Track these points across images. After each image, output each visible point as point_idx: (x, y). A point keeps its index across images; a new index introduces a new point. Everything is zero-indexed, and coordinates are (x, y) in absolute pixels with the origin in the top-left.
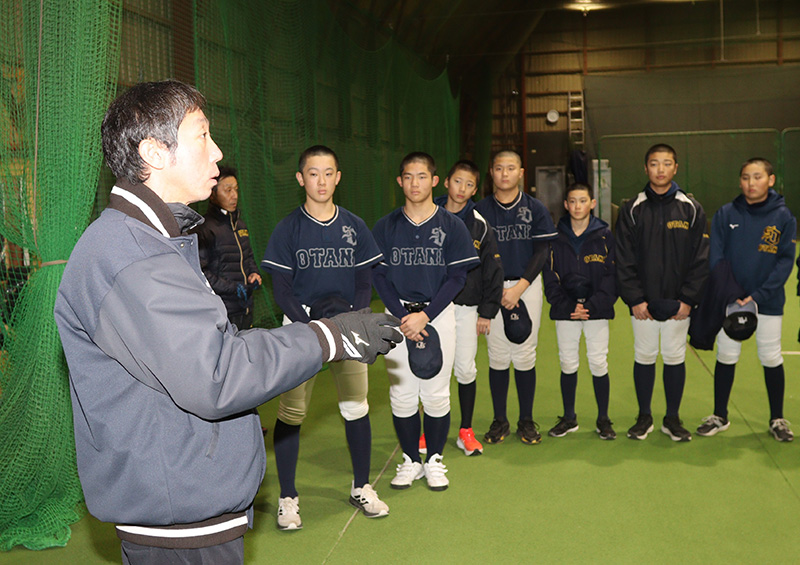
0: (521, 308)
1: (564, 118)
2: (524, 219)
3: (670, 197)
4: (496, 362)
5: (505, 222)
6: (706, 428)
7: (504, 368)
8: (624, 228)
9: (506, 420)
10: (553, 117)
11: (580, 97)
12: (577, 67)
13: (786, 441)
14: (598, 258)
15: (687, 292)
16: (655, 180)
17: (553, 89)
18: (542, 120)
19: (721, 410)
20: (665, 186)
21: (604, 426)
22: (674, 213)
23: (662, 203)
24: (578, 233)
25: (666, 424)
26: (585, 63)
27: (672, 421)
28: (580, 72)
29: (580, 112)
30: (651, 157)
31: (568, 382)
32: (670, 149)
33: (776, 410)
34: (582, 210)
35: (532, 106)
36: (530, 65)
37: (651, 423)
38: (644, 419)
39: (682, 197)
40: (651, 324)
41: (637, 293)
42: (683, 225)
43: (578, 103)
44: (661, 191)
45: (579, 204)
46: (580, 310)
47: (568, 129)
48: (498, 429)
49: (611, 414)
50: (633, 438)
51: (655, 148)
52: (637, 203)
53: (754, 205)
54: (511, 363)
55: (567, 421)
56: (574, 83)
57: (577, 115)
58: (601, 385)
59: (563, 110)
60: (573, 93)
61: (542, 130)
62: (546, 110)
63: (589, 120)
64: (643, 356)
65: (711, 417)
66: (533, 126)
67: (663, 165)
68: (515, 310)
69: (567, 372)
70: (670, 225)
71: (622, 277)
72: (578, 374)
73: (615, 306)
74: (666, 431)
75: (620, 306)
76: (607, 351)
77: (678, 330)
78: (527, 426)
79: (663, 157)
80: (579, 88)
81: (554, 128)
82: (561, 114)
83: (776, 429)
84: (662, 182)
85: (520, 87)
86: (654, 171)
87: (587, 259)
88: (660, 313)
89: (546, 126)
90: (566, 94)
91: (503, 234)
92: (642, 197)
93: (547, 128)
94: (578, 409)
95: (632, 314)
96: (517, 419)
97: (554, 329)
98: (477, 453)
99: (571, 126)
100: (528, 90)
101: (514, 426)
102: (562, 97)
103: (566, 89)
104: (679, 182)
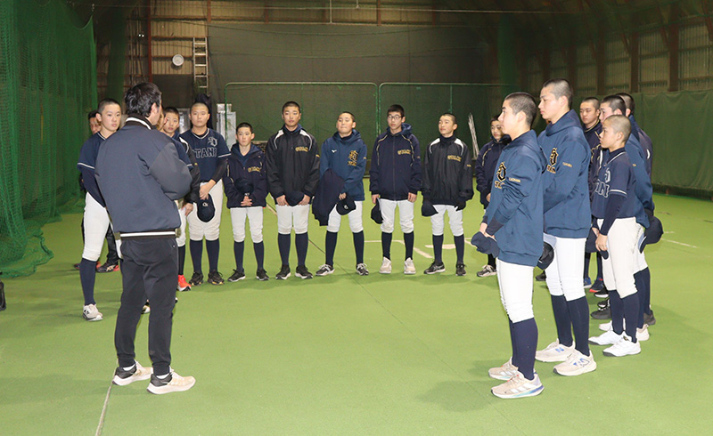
0: (209, 200)
1: (189, 63)
2: (212, 144)
3: (297, 133)
4: (195, 235)
5: (200, 146)
6: (322, 271)
7: (200, 239)
8: (270, 150)
9: (201, 273)
10: (178, 61)
11: (204, 44)
12: (201, 14)
13: (364, 274)
14: (256, 169)
15: (308, 189)
16: (288, 123)
17: (177, 34)
18: (168, 64)
19: (329, 261)
20: (293, 126)
21: (261, 273)
22: (299, 142)
23: (291, 136)
24: (244, 154)
25: (298, 270)
26: (209, 10)
27: (302, 269)
28: (204, 19)
29: (204, 57)
30: (286, 109)
31: (239, 248)
32: (297, 105)
33: (360, 259)
34: (247, 140)
35: (158, 49)
36: (155, 9)
37: (289, 271)
38: (285, 269)
39: (303, 133)
40: (287, 208)
41: (279, 190)
42: (305, 149)
43: (203, 50)
44: (291, 129)
45: (245, 136)
46: (247, 200)
47: (193, 74)
48: (197, 277)
49: (265, 266)
50: (280, 278)
51: (288, 104)
52: (278, 136)
53: (344, 138)
54: (204, 237)
55: (239, 273)
56: (198, 30)
57: (201, 60)
58: (259, 248)
59: (187, 55)
60: (197, 39)
61: (168, 73)
62: (171, 55)
63: (212, 65)
64: (284, 229)
65: (324, 265)
66: (159, 68)
67: (292, 114)
68: (206, 201)
69: (238, 241)
70: (297, 149)
71: (271, 180)
72: (245, 243)
73: (266, 199)
74: (298, 275)
75: (269, 198)
76: (262, 227)
77: (303, 212)
78: (214, 275)
79: (292, 109)
80: (203, 34)
81: (180, 72)
82: (185, 58)
83: (359, 269)
84: (292, 124)
85: (147, 30)
86: (287, 117)
87: (250, 170)
88: (292, 201)
89: (171, 69)
90: (191, 39)
91: (199, 153)
92: (281, 133)
93: (172, 72)
94: (245, 265)
95: (276, 203)
96: (208, 272)
97: (229, 214)
98: (188, 289)
99: (196, 71)
100: (154, 33)
101: (206, 278)
102: (187, 42)
103: (190, 35)
104: (301, 124)
